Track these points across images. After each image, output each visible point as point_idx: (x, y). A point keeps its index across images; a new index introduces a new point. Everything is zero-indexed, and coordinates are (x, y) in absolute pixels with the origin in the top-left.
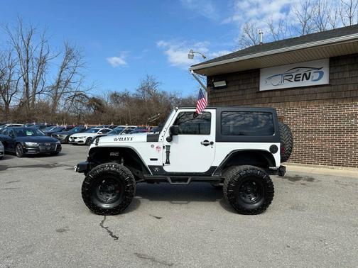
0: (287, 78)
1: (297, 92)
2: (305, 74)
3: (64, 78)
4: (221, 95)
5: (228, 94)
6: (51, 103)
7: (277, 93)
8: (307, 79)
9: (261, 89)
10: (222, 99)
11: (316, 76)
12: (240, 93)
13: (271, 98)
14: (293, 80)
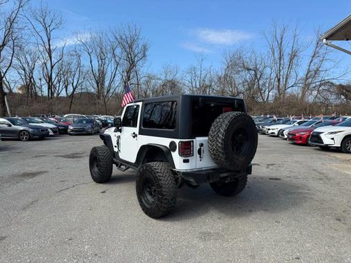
3: (313, 67)
6: (300, 95)
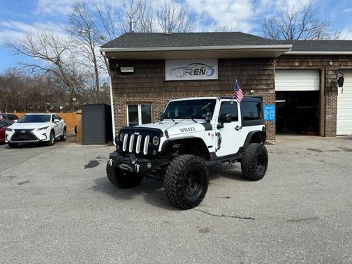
0: (188, 71)
1: (196, 84)
2: (201, 70)
4: (127, 81)
5: (136, 81)
7: (181, 83)
8: (203, 74)
9: (166, 80)
10: (129, 86)
11: (209, 72)
12: (148, 80)
13: (176, 87)
14: (192, 73)
